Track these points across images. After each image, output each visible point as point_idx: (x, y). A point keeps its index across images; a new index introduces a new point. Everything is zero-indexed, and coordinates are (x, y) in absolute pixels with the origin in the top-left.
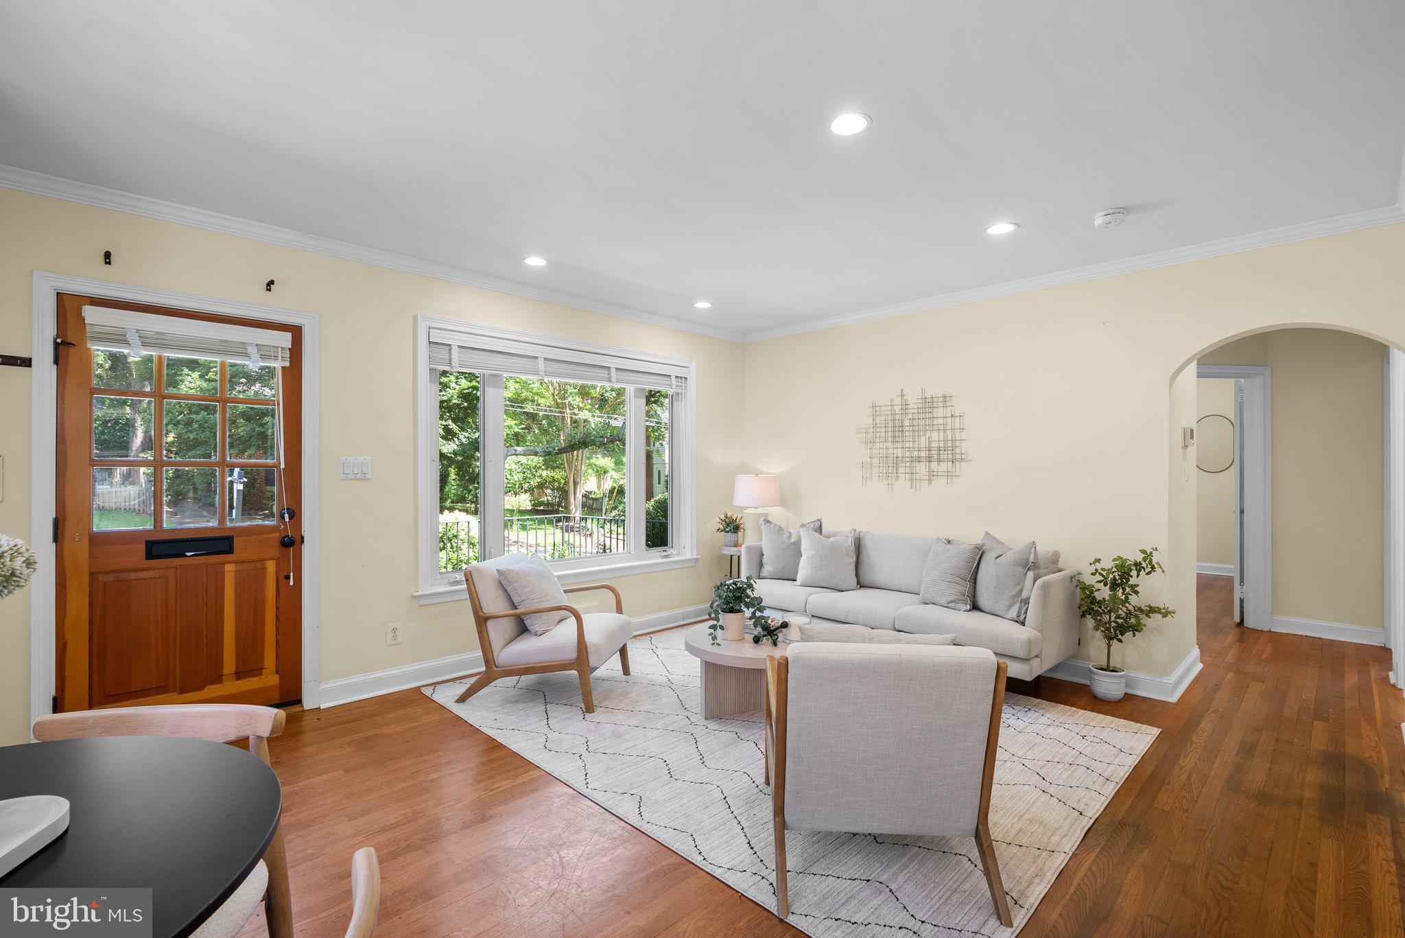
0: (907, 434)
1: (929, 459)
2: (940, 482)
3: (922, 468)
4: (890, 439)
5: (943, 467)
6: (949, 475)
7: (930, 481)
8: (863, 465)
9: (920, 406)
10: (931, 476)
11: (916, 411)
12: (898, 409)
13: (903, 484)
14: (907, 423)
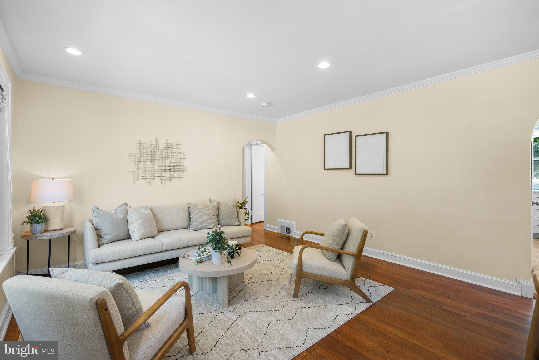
0: (158, 158)
1: (170, 170)
2: (175, 181)
3: (167, 174)
4: (149, 160)
5: (177, 174)
6: (179, 177)
7: (170, 180)
8: (134, 173)
9: (166, 146)
10: (171, 178)
11: (163, 148)
12: (153, 146)
13: (157, 182)
14: (159, 153)
